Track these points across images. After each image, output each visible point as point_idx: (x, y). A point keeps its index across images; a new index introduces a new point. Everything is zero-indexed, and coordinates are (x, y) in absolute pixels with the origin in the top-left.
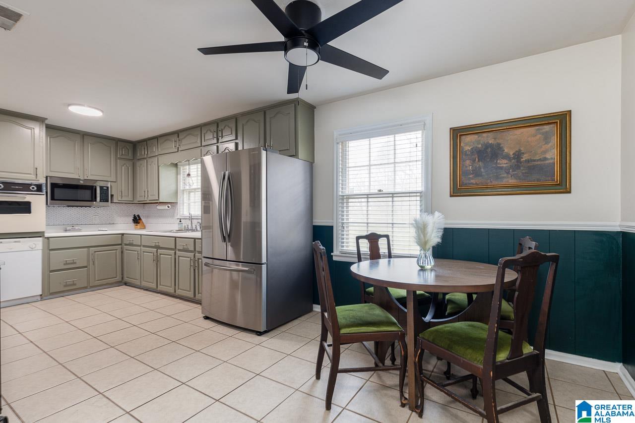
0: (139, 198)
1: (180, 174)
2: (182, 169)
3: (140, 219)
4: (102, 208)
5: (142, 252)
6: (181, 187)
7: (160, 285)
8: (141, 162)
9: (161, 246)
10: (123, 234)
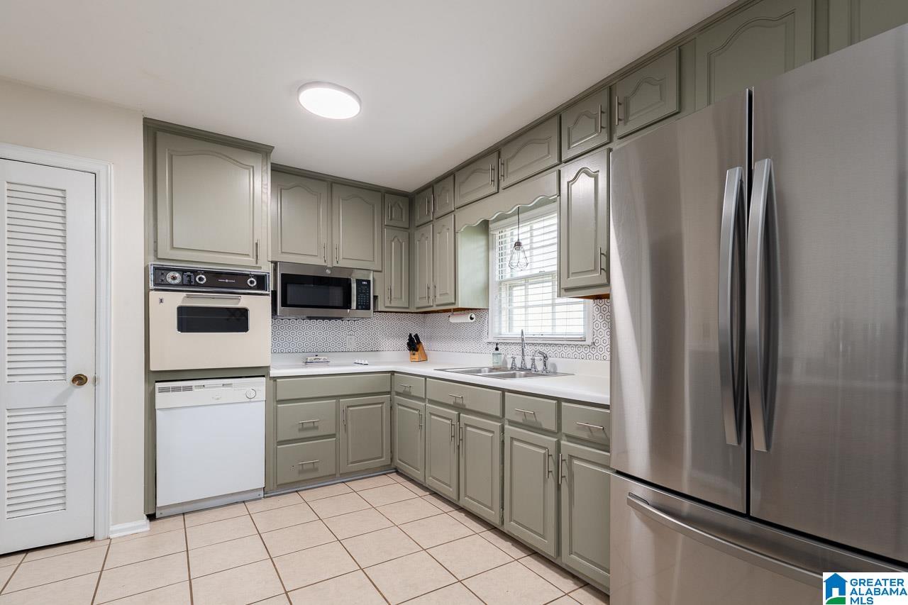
0: (420, 303)
1: (494, 248)
2: (497, 238)
3: (419, 342)
4: (360, 322)
5: (427, 413)
6: (495, 277)
7: (466, 496)
8: (423, 229)
9: (467, 407)
10: (393, 373)
